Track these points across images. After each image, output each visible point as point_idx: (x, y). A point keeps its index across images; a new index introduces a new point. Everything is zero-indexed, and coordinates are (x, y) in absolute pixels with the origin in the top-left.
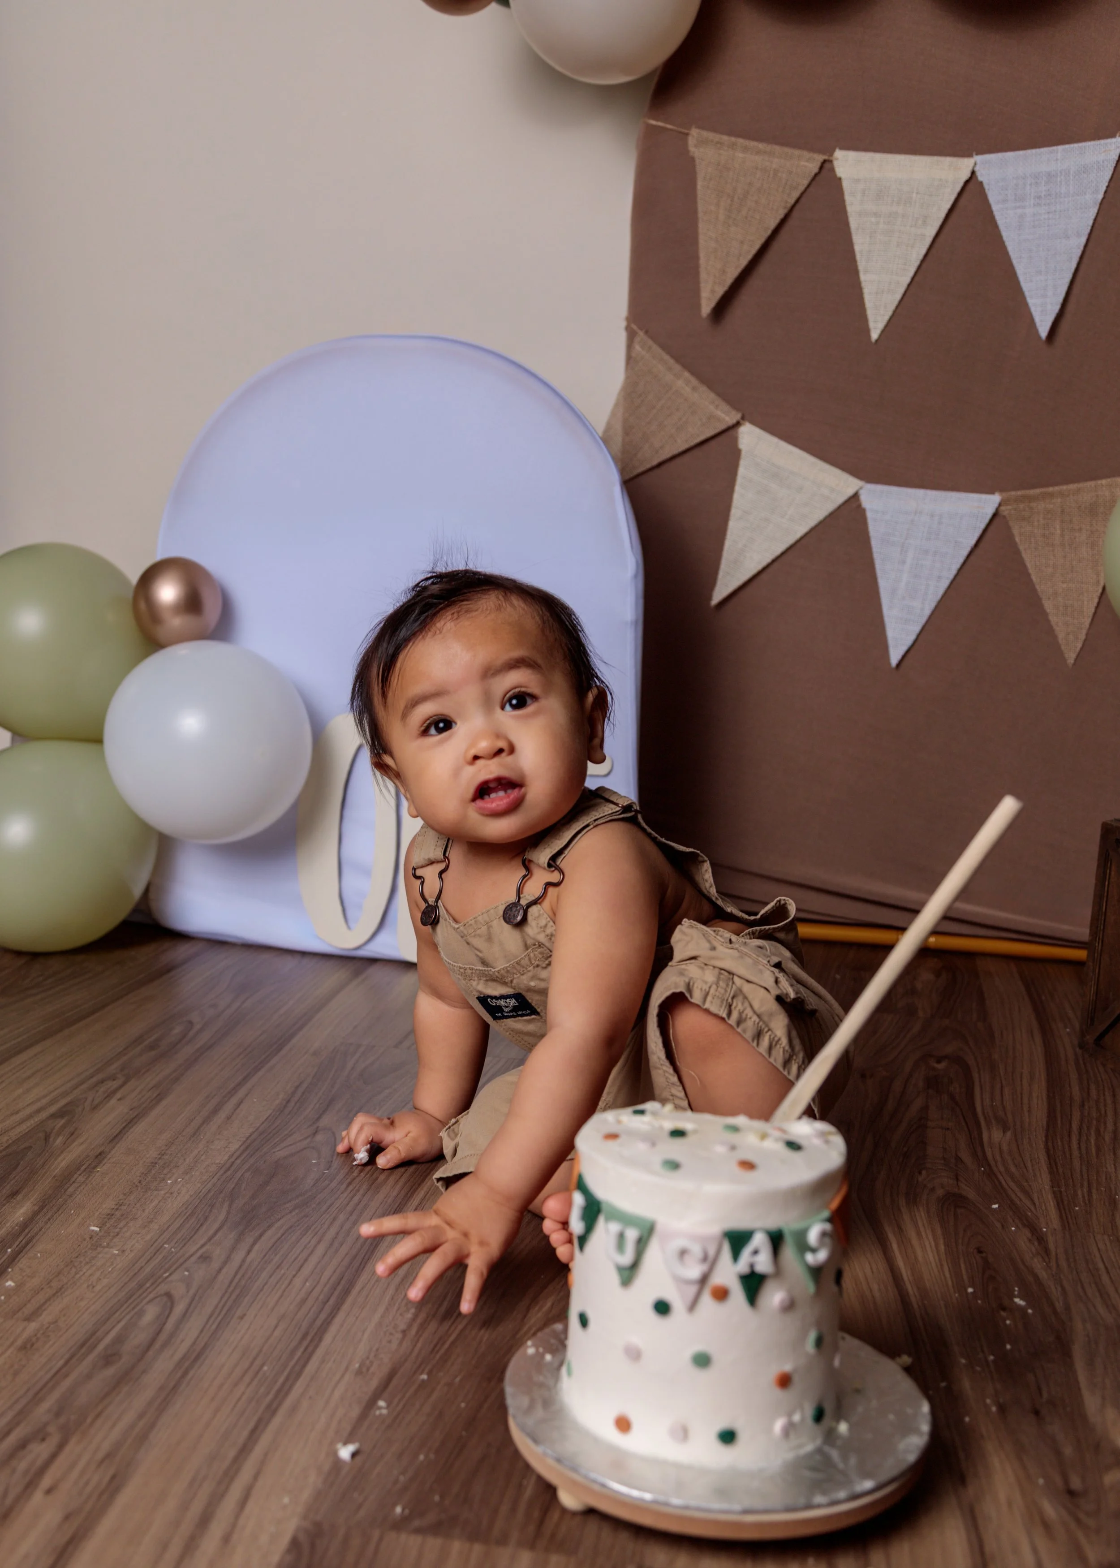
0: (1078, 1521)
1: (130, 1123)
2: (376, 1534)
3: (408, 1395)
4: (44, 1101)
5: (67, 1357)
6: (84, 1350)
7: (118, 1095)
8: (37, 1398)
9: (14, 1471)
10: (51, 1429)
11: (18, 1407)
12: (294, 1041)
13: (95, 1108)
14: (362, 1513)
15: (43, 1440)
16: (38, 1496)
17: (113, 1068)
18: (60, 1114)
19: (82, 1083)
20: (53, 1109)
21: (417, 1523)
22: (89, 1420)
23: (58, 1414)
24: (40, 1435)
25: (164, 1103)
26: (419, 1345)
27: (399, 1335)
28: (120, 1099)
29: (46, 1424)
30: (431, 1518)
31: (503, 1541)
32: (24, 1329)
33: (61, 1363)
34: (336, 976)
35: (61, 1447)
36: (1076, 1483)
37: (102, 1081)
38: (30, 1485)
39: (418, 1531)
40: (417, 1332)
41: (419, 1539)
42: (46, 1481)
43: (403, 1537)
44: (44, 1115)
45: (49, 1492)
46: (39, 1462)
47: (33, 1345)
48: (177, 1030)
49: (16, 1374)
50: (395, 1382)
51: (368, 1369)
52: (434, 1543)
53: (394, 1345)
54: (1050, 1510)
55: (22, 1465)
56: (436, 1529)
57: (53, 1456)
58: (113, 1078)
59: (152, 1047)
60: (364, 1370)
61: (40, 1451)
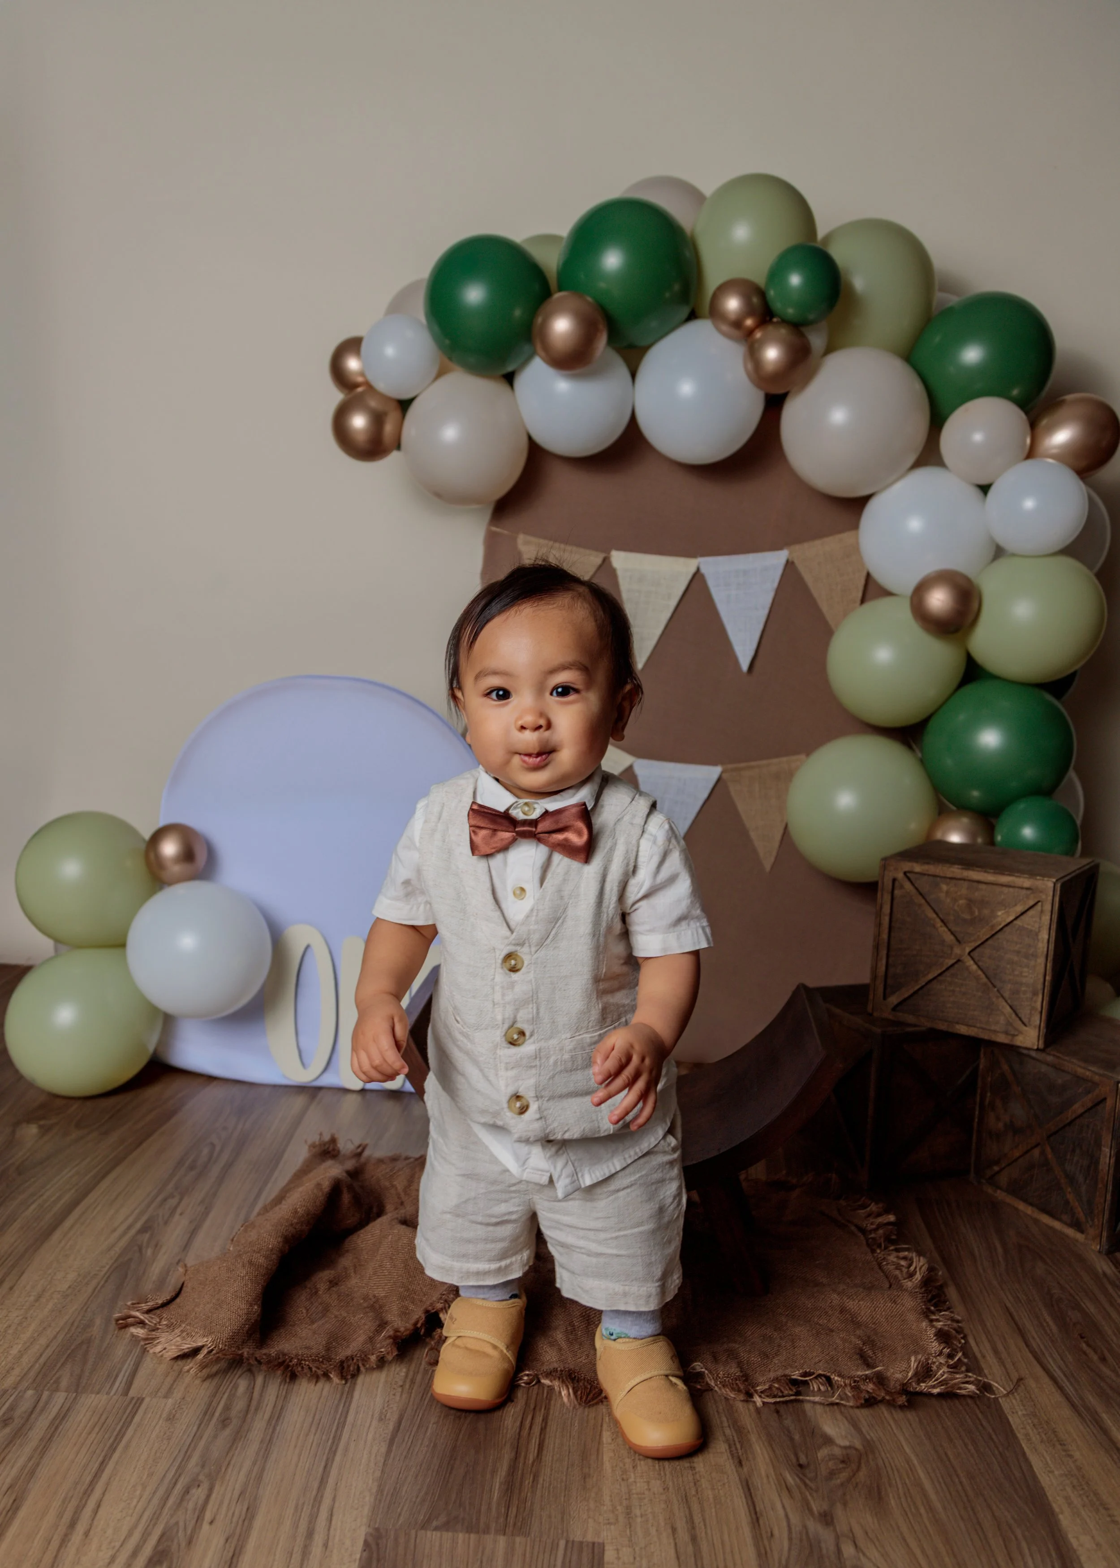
0: (806, 1485)
1: (193, 1233)
2: (413, 1532)
3: (413, 1434)
4: (131, 1220)
5: (198, 1422)
6: (207, 1417)
7: (179, 1211)
8: (187, 1457)
9: (187, 1510)
10: (201, 1477)
11: (177, 1464)
12: (286, 1156)
13: (166, 1223)
14: (402, 1519)
15: (199, 1486)
16: (206, 1526)
17: (171, 1186)
18: (144, 1229)
19: (152, 1202)
20: (138, 1225)
21: (435, 1523)
22: (223, 1469)
23: (203, 1466)
24: (195, 1483)
25: (211, 1215)
26: (413, 1395)
27: (400, 1390)
28: (181, 1214)
29: (198, 1475)
30: (443, 1519)
31: (487, 1531)
32: (165, 1405)
33: (195, 1428)
34: (300, 1101)
35: (211, 1490)
36: (803, 1460)
37: (165, 1200)
38: (199, 1519)
39: (436, 1529)
40: (410, 1386)
41: (438, 1534)
42: (208, 1516)
43: (429, 1533)
44: (133, 1232)
45: (211, 1523)
46: (201, 1502)
47: (174, 1416)
48: (206, 1151)
49: (169, 1439)
50: (403, 1424)
51: (385, 1416)
52: (447, 1535)
53: (398, 1398)
54: (790, 1479)
55: (191, 1505)
56: (446, 1526)
57: (208, 1497)
58: (171, 1196)
59: (192, 1168)
60: (383, 1417)
61: (198, 1494)
